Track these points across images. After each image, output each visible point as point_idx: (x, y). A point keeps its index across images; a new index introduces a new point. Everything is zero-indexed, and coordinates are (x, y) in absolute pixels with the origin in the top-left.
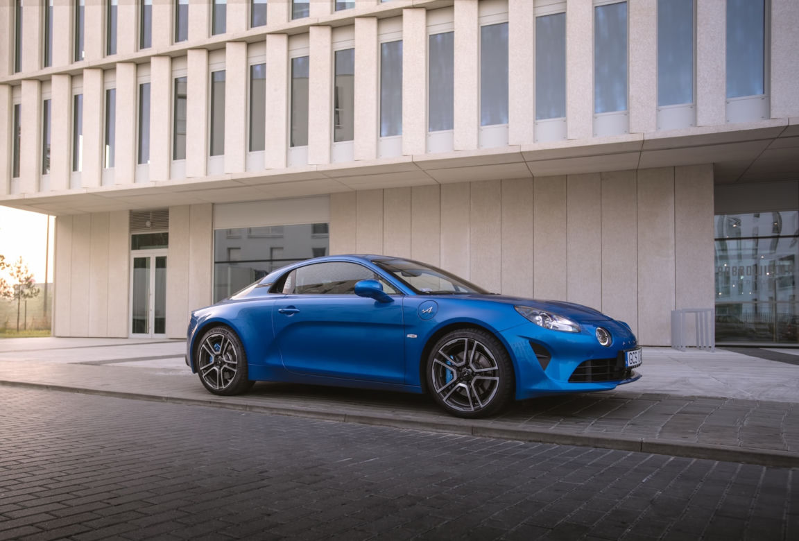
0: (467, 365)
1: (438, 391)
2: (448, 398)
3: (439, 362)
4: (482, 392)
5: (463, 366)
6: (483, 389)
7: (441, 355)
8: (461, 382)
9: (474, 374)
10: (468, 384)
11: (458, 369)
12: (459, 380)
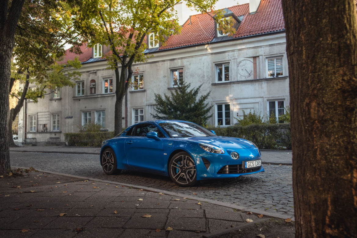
0: (184, 166)
1: (174, 178)
2: (178, 180)
3: (173, 166)
4: (191, 176)
5: (182, 167)
6: (191, 174)
7: (174, 163)
8: (182, 173)
9: (187, 169)
10: (185, 173)
11: (181, 168)
12: (182, 172)
